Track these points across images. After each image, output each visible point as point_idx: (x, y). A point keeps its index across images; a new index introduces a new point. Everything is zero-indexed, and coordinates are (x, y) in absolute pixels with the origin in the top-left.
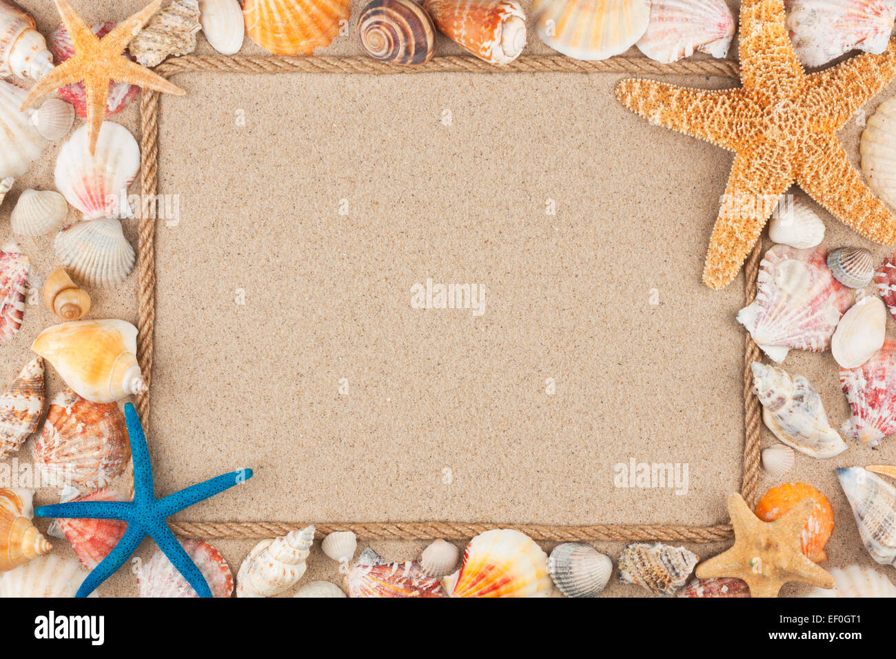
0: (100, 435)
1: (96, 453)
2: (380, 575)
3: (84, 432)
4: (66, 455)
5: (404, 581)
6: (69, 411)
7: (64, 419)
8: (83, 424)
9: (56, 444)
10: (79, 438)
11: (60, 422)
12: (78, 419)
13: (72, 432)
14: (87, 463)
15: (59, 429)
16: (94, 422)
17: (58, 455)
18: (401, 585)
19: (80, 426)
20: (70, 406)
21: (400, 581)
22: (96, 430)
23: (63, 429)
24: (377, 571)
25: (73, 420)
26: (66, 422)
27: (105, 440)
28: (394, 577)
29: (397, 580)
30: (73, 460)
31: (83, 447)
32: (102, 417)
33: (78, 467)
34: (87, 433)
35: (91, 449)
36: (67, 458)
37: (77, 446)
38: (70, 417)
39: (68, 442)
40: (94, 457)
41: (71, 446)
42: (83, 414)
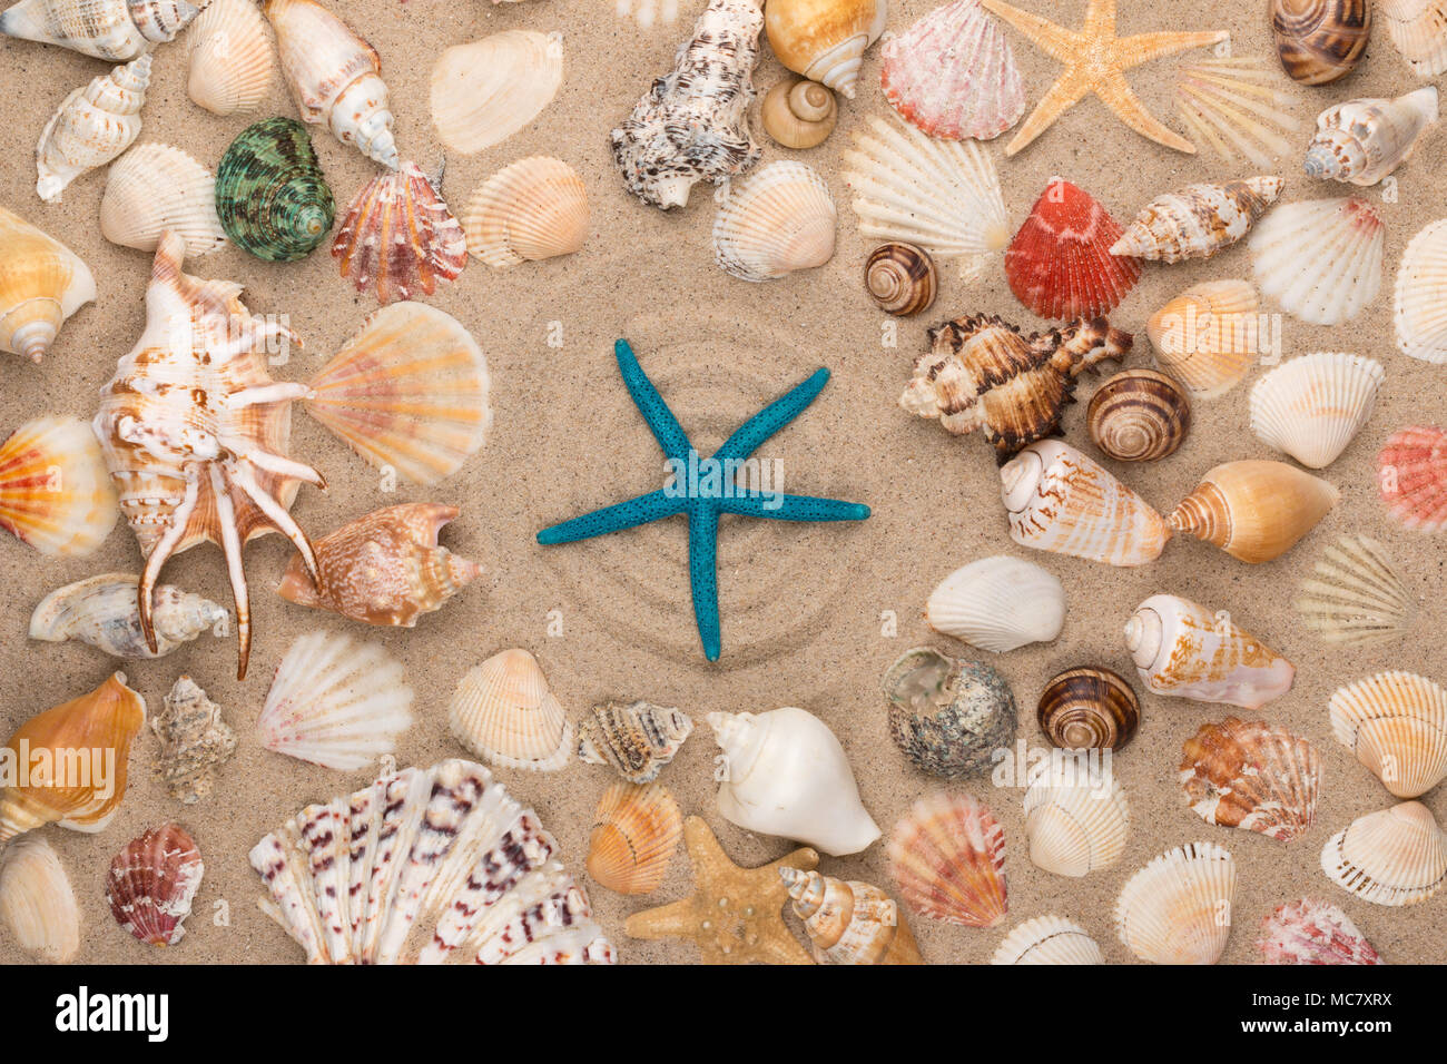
0: (1259, 741)
1: (1286, 745)
2: (417, 191)
3: (1256, 765)
4: (1294, 789)
5: (429, 228)
6: (1226, 791)
7: (1238, 796)
8: (1245, 766)
9: (1277, 805)
10: (1267, 772)
11: (1244, 802)
12: (1238, 774)
13: (1257, 781)
14: (1302, 759)
15: (1255, 803)
16: (1240, 751)
17: (1293, 802)
18: (420, 227)
19: (1249, 771)
20: (1219, 790)
21: (425, 222)
22: (1252, 747)
23: (1254, 796)
24: (421, 185)
25: (1239, 781)
26: (1243, 793)
27: (1265, 734)
28: (425, 212)
29: (424, 218)
30: (1300, 779)
31: (1279, 765)
32: (1230, 739)
33: (1309, 772)
34: (1258, 759)
35: (1281, 753)
36: (1298, 789)
37: (1278, 773)
38: (1235, 788)
39: (1274, 787)
40: (1293, 748)
41: (1278, 783)
42: (1228, 768)
